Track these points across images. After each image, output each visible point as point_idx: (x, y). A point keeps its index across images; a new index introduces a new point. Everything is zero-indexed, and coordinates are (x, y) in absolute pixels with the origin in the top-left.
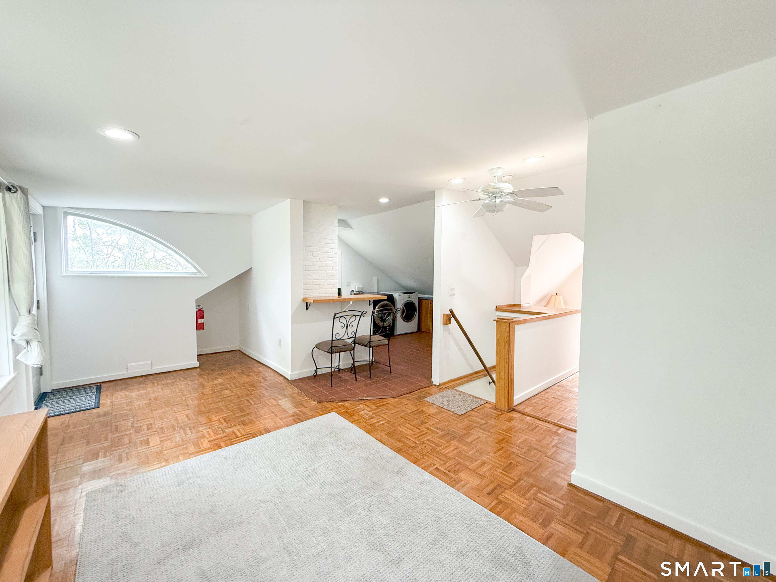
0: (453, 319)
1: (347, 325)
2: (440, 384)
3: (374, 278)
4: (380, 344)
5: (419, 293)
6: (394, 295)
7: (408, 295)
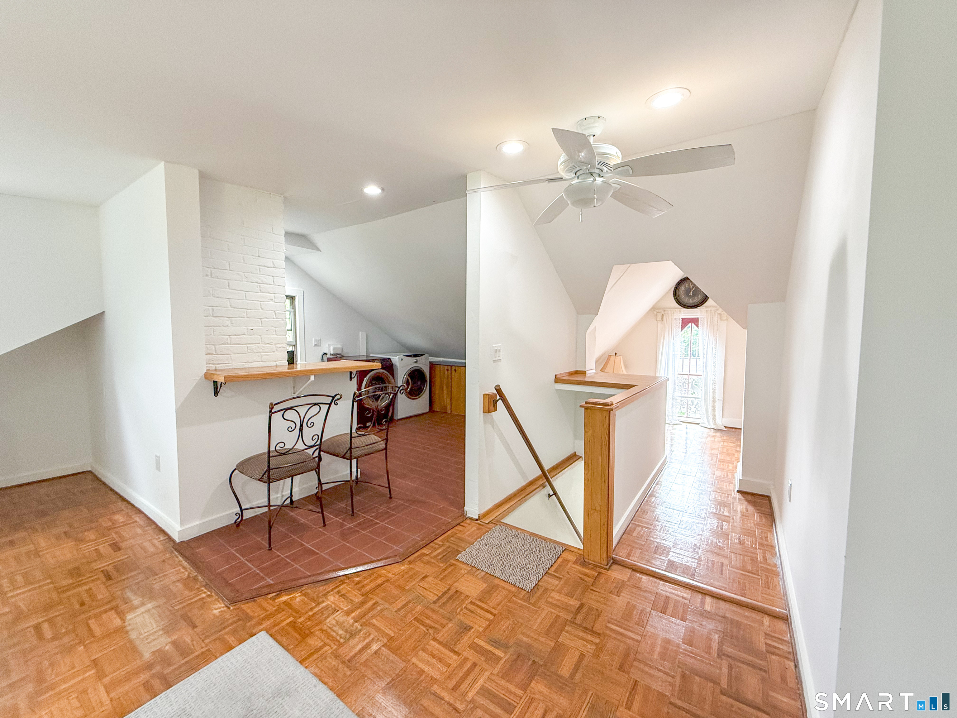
0: (500, 403)
1: (302, 425)
2: (479, 517)
3: (360, 333)
4: (371, 451)
5: (430, 356)
6: (392, 359)
7: (414, 359)
